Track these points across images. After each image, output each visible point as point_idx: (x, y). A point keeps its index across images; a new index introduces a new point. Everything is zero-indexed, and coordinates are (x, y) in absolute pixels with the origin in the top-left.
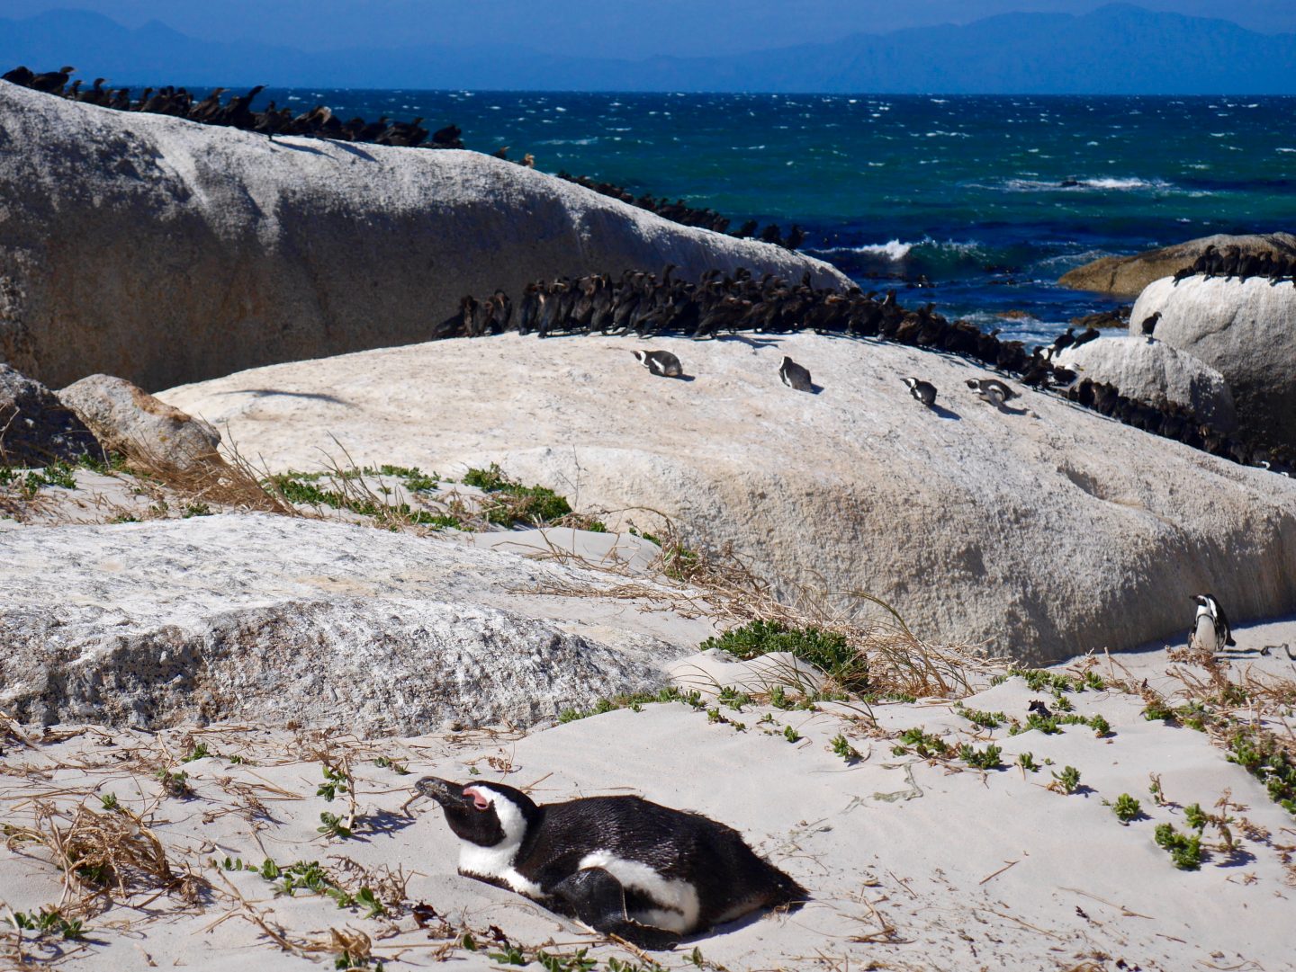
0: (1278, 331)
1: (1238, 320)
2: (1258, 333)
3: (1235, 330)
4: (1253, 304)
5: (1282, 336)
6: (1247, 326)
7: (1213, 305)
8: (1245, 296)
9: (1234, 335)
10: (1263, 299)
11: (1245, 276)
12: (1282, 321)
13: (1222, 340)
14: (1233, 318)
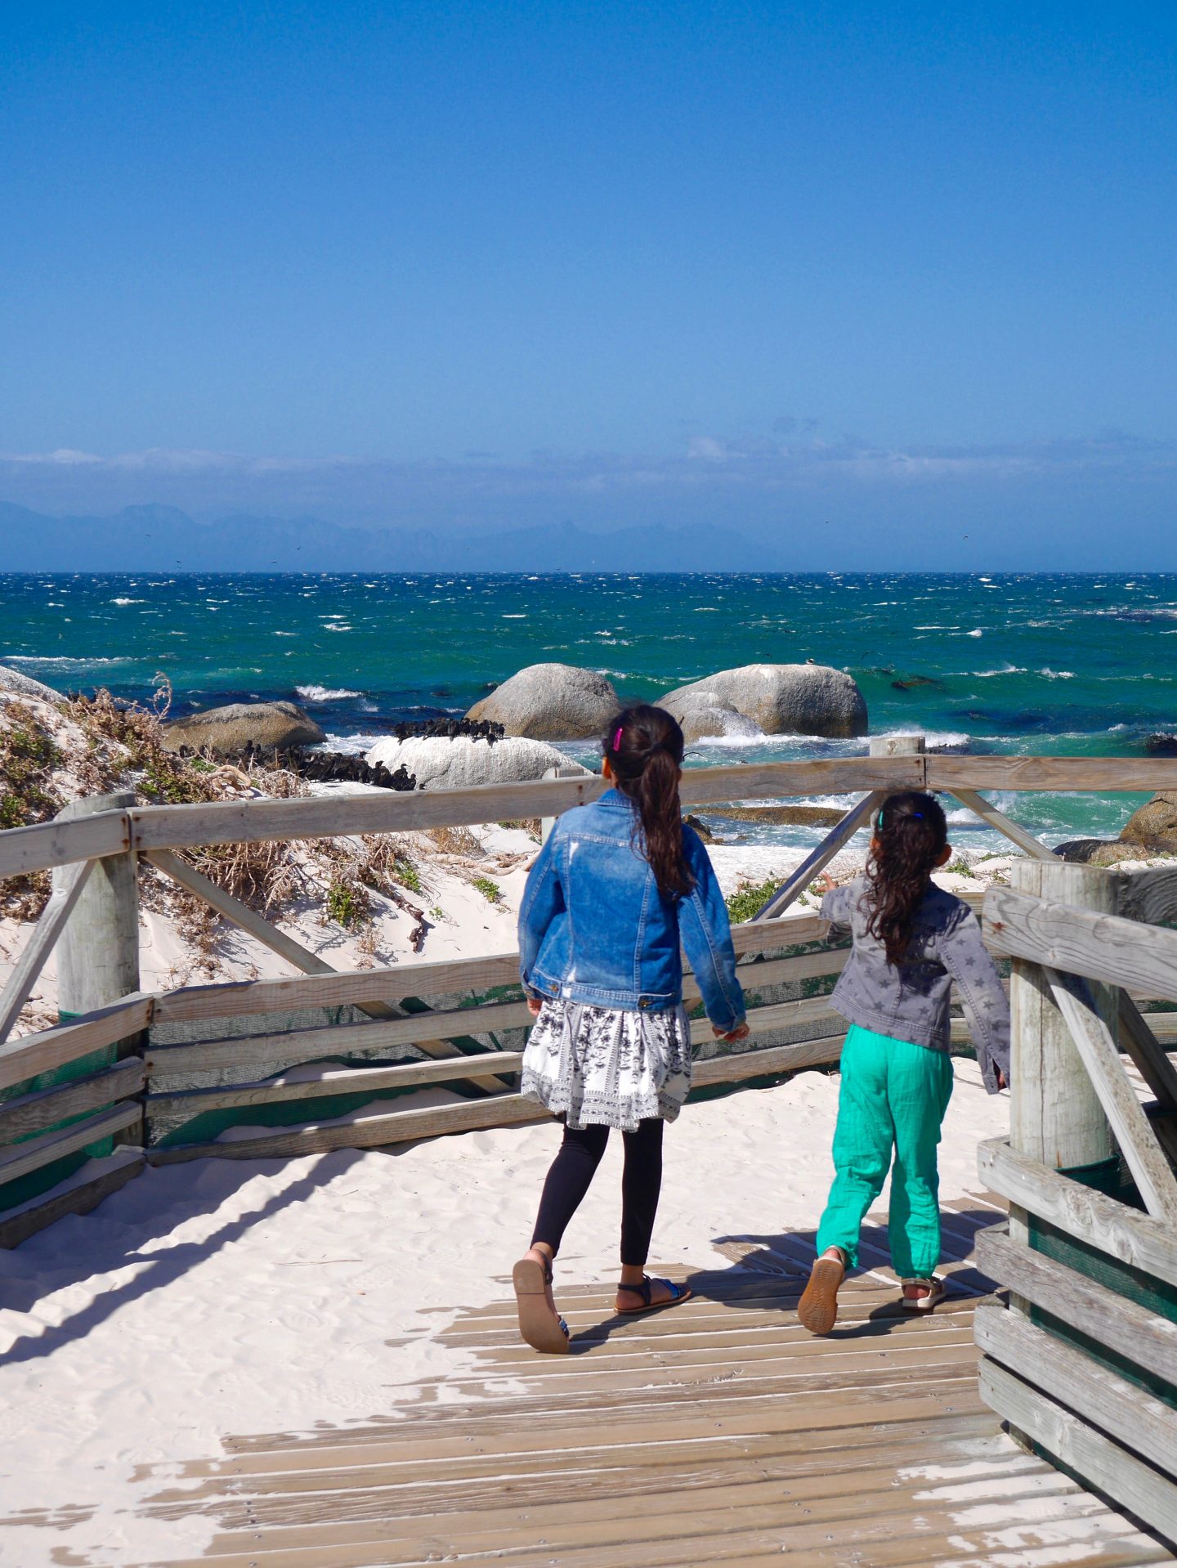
0: (480, 774)
1: (452, 767)
2: (467, 776)
3: (451, 774)
4: (462, 755)
5: (483, 777)
6: (459, 771)
7: (434, 757)
8: (455, 751)
9: (450, 778)
10: (468, 752)
11: (453, 736)
12: (482, 767)
13: (443, 782)
14: (449, 766)
